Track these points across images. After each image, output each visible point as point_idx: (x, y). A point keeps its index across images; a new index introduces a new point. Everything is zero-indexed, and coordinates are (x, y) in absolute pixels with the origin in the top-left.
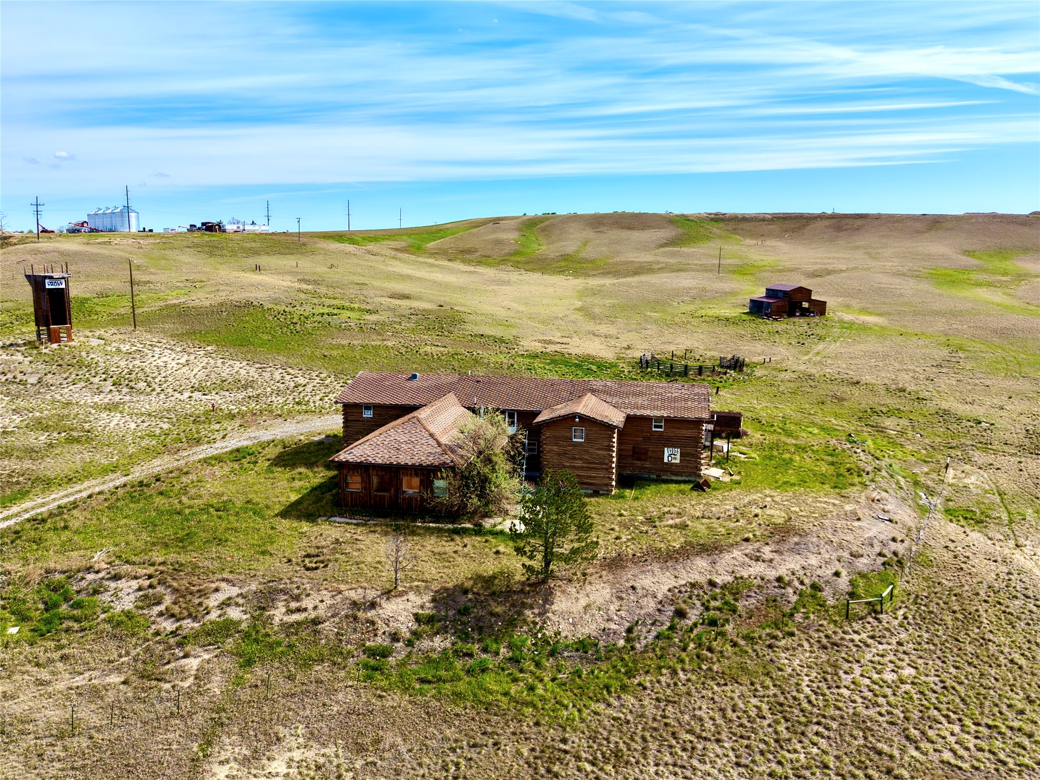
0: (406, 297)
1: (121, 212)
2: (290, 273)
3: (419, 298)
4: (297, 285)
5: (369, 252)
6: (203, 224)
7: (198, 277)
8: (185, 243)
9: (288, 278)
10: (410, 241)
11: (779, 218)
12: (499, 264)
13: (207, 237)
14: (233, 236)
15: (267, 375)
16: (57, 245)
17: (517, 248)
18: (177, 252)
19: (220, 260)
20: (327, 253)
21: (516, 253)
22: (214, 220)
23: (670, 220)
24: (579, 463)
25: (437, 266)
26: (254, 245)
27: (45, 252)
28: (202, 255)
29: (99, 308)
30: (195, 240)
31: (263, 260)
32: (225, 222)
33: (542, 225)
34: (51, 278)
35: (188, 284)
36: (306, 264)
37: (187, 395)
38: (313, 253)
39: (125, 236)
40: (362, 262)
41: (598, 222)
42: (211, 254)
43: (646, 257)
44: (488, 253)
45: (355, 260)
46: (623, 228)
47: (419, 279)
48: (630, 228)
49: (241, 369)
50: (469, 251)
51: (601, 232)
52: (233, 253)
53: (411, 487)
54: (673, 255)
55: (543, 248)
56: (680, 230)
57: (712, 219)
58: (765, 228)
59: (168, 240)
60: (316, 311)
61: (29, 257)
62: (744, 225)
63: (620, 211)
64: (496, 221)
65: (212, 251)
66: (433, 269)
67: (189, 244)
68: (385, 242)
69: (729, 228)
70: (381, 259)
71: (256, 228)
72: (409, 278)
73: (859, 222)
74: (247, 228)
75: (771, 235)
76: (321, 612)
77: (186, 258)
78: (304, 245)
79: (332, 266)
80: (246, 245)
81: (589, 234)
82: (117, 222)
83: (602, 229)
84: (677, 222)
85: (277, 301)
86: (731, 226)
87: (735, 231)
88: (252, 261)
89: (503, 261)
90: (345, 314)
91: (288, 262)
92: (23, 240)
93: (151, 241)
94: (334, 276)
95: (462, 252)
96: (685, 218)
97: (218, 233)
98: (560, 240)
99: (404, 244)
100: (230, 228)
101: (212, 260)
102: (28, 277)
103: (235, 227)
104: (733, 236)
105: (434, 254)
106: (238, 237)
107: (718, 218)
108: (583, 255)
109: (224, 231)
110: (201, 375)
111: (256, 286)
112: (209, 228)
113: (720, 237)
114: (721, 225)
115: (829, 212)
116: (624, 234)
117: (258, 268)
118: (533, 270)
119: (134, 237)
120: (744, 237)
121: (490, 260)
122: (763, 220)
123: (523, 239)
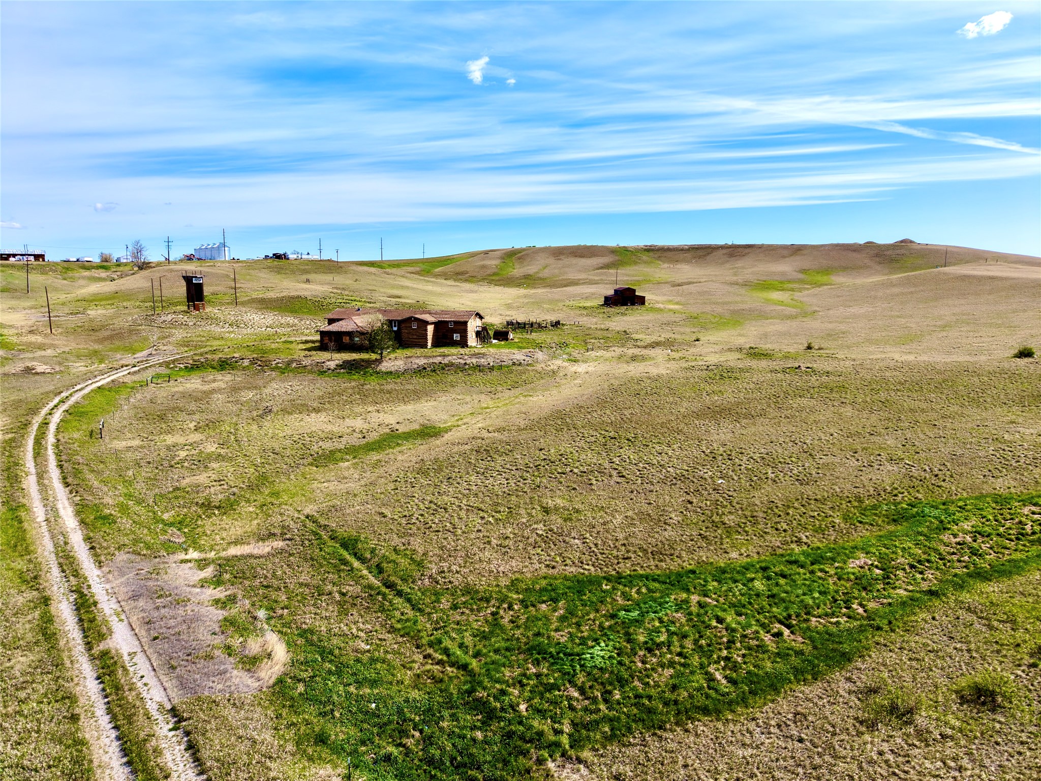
0: (399, 297)
1: (218, 247)
2: (329, 284)
3: (407, 298)
4: (331, 290)
5: (385, 272)
6: (274, 255)
7: (270, 285)
8: (262, 266)
9: (327, 286)
10: (423, 267)
11: (693, 248)
12: (479, 281)
13: (276, 262)
14: (294, 262)
15: (303, 322)
16: (183, 267)
17: (496, 270)
18: (257, 271)
19: (284, 276)
20: (355, 272)
21: (494, 274)
22: (281, 252)
23: (613, 251)
24: (415, 337)
25: (432, 282)
26: (307, 267)
27: (176, 271)
28: (273, 273)
29: (213, 300)
30: (269, 264)
31: (311, 277)
32: (288, 253)
33: (519, 255)
34: (196, 277)
35: (264, 289)
36: (340, 279)
37: (264, 329)
38: (346, 272)
39: (223, 262)
40: (378, 278)
41: (559, 253)
42: (279, 273)
43: (582, 276)
44: (475, 274)
45: (373, 277)
46: (576, 256)
47: (413, 289)
48: (582, 256)
49: (290, 320)
50: (462, 273)
51: (560, 259)
52: (293, 272)
53: (346, 340)
54: (601, 274)
55: (517, 271)
56: (617, 258)
57: (645, 250)
58: (682, 256)
59: (251, 265)
60: (338, 301)
61: (167, 274)
62: (669, 254)
63: (582, 244)
64: (486, 253)
65: (279, 271)
66: (428, 284)
67: (264, 266)
68: (404, 268)
69: (656, 256)
70: (392, 276)
71: (310, 257)
72: (407, 287)
73: (747, 250)
74: (303, 257)
75: (685, 261)
76: (307, 364)
77: (263, 274)
78: (341, 267)
79: (356, 280)
80: (301, 267)
81: (551, 260)
82: (215, 253)
83: (562, 257)
84: (617, 252)
85: (317, 296)
86: (659, 254)
87: (659, 258)
88: (305, 277)
89: (483, 279)
90: (354, 303)
91: (328, 277)
92: (159, 264)
93: (240, 264)
94: (356, 286)
95: (458, 274)
96: (625, 249)
97: (284, 260)
98: (528, 265)
99: (418, 269)
100: (292, 257)
101: (279, 276)
102: (184, 277)
103: (295, 256)
104: (657, 262)
105: (437, 276)
106: (297, 262)
107: (649, 250)
108: (541, 275)
109: (288, 259)
110: (271, 322)
111: (306, 290)
112: (277, 257)
113: (645, 262)
114: (651, 254)
115: (730, 243)
116: (574, 261)
117: (308, 281)
118: (500, 285)
119: (229, 262)
120: (664, 262)
121: (475, 279)
122: (682, 250)
123: (502, 265)
